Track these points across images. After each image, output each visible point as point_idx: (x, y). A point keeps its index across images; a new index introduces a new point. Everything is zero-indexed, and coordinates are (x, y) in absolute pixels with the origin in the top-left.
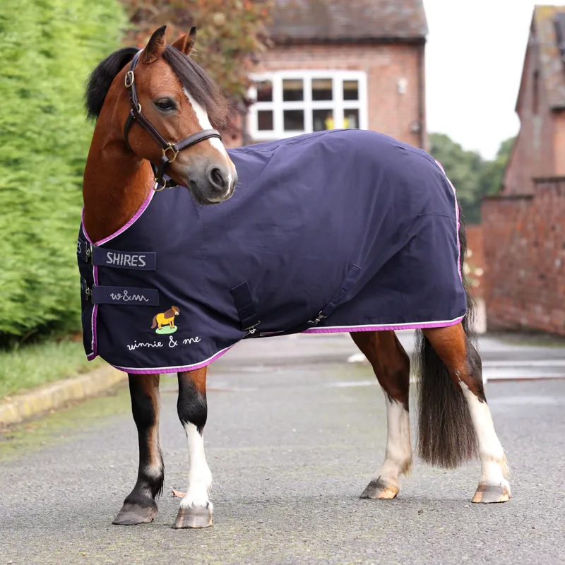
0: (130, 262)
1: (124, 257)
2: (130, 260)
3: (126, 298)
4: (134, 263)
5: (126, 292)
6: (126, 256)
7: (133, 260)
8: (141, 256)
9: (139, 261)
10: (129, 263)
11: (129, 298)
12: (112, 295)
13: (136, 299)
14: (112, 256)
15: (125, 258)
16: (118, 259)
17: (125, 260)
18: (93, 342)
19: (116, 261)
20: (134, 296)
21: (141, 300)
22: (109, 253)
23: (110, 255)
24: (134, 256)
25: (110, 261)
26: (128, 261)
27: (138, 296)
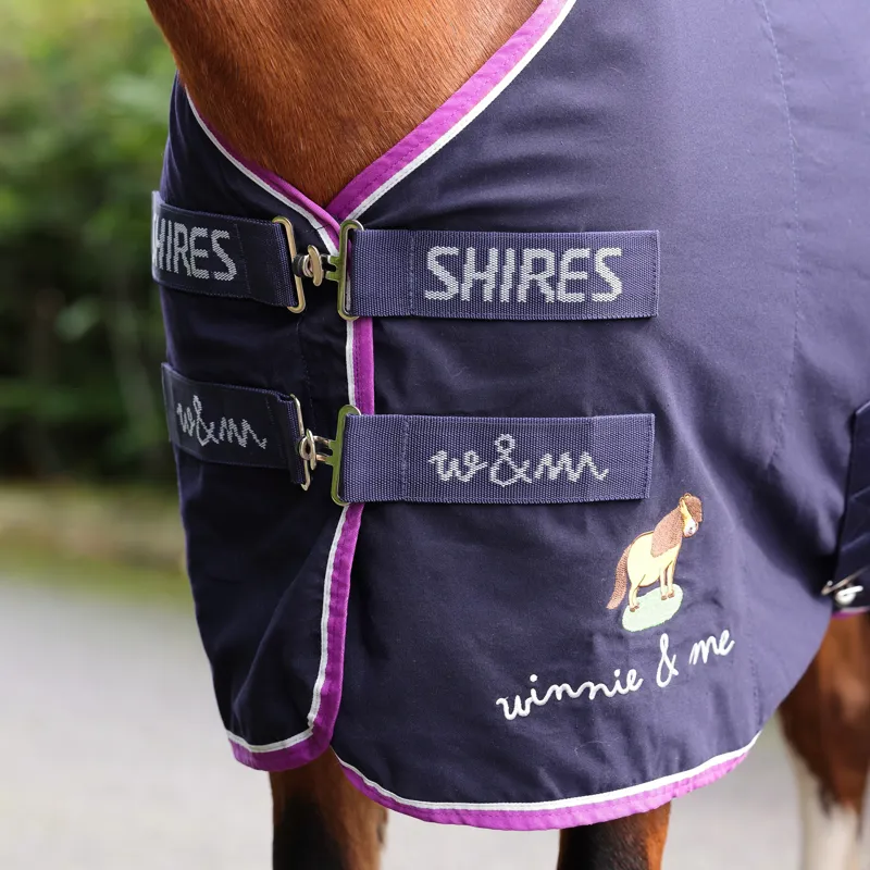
0: (553, 281)
1: (519, 260)
2: (550, 271)
3: (506, 472)
4: (573, 286)
5: (506, 444)
6: (530, 254)
7: (566, 275)
8: (603, 252)
9: (594, 275)
10: (546, 290)
11: (520, 473)
12: (441, 457)
13: (553, 474)
14: (455, 266)
15: (527, 266)
16: (489, 277)
17: (526, 277)
18: (320, 683)
19: (478, 286)
20: (547, 459)
21: (574, 476)
22: (436, 251)
23: (441, 259)
24: (570, 254)
25: (442, 287)
26: (541, 278)
27: (566, 458)
